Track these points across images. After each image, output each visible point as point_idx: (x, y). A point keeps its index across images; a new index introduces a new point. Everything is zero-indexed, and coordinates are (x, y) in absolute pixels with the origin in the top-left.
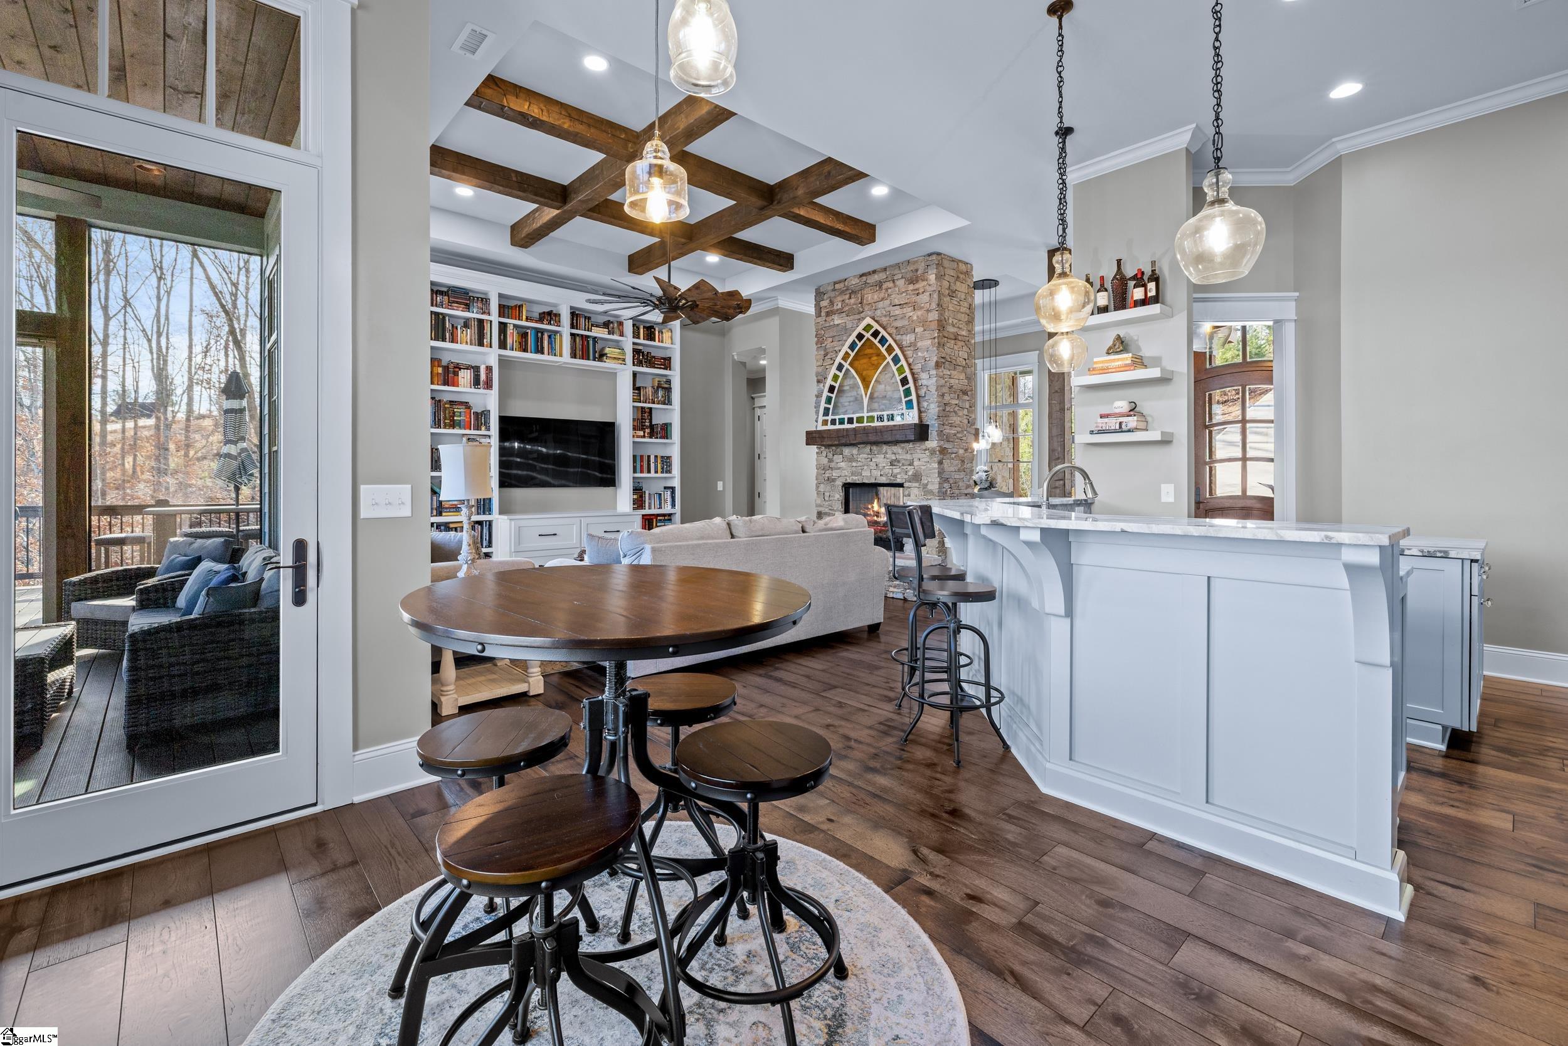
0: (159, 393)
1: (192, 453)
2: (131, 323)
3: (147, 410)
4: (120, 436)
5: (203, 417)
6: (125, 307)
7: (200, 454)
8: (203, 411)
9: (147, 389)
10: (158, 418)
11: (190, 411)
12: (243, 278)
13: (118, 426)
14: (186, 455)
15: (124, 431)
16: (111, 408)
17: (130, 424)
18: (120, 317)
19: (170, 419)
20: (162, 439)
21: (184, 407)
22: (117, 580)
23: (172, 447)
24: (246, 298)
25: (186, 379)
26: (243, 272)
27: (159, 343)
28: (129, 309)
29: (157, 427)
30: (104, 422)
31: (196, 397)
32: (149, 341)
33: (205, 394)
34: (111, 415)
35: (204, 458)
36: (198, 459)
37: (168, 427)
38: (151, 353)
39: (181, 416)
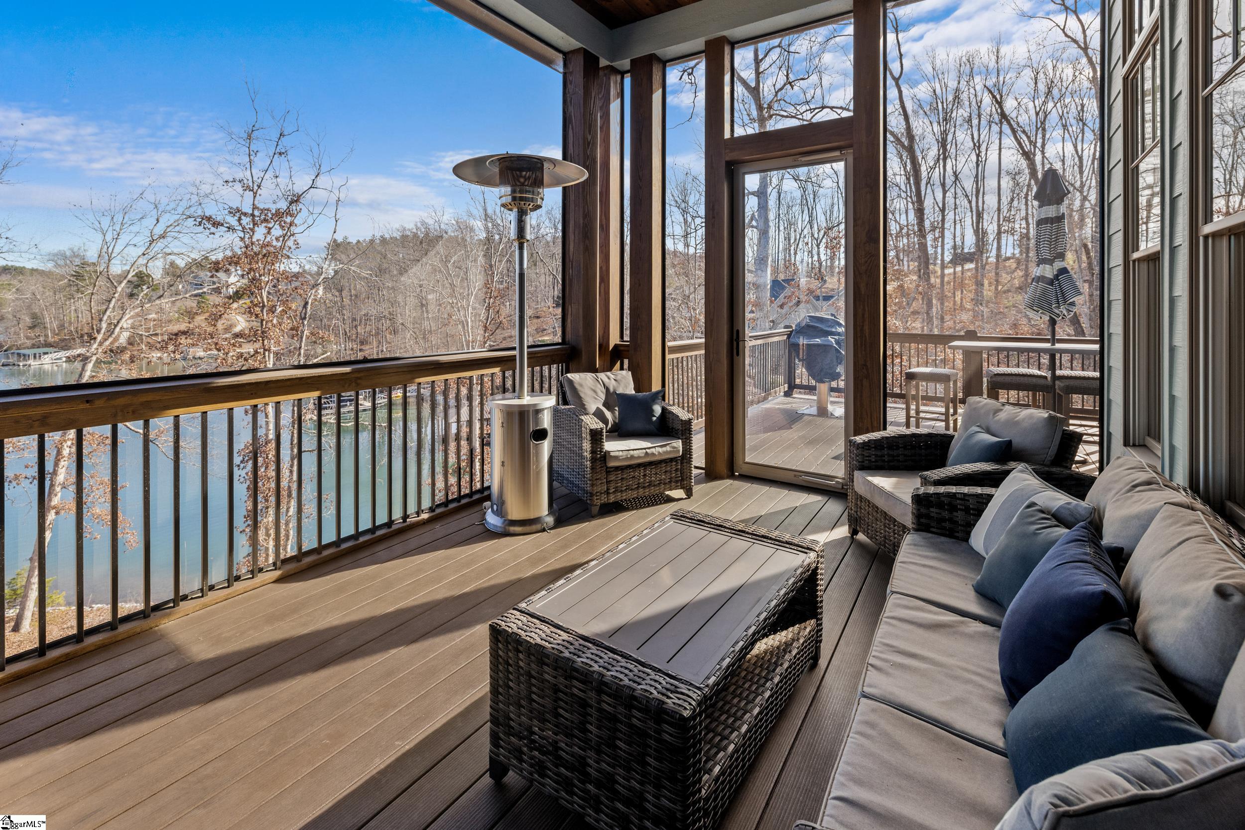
0: (977, 245)
1: (1000, 287)
2: (959, 191)
3: (969, 258)
4: (952, 277)
5: (1008, 259)
6: (955, 181)
7: (1005, 288)
8: (1009, 254)
9: (970, 240)
10: (977, 264)
11: (998, 256)
12: (1040, 136)
13: (951, 270)
14: (996, 289)
15: (955, 273)
16: (948, 258)
17: (959, 269)
18: (952, 190)
19: (984, 261)
20: (979, 278)
21: (994, 252)
22: (905, 448)
23: (986, 282)
24: (1043, 153)
25: (996, 228)
26: (1040, 131)
27: (977, 202)
28: (957, 182)
29: (976, 268)
30: (943, 267)
31: (1003, 242)
32: (970, 202)
33: (1011, 238)
34: (949, 262)
35: (1009, 291)
36: (1005, 292)
37: (983, 267)
38: (972, 211)
39: (992, 260)
